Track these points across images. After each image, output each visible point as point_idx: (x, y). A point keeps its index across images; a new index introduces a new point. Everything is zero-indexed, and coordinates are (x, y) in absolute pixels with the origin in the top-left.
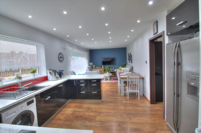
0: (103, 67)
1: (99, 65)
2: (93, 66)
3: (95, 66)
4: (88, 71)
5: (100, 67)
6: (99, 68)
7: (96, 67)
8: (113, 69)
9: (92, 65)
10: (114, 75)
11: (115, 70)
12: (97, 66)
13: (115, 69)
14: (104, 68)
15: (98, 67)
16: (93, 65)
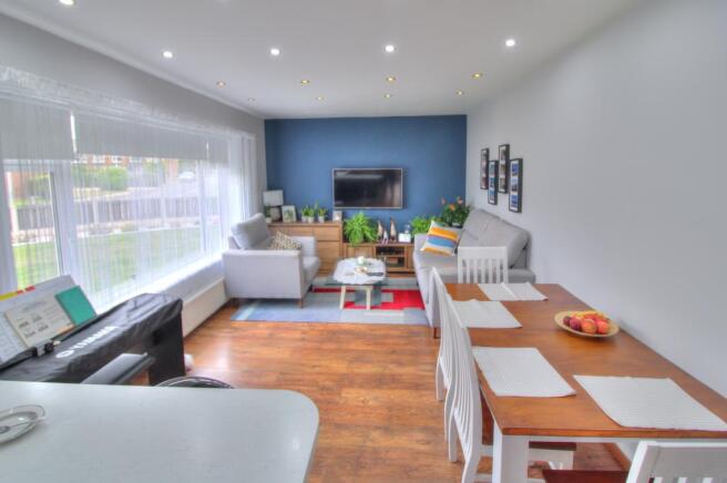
0: (337, 217)
1: (316, 207)
2: (285, 209)
3: (292, 208)
4: (243, 252)
5: (321, 219)
6: (316, 220)
7: (299, 218)
8: (393, 232)
9: (279, 207)
10: (395, 262)
11: (404, 238)
12: (307, 214)
13: (401, 230)
14: (345, 224)
15: (310, 219)
16: (286, 203)
